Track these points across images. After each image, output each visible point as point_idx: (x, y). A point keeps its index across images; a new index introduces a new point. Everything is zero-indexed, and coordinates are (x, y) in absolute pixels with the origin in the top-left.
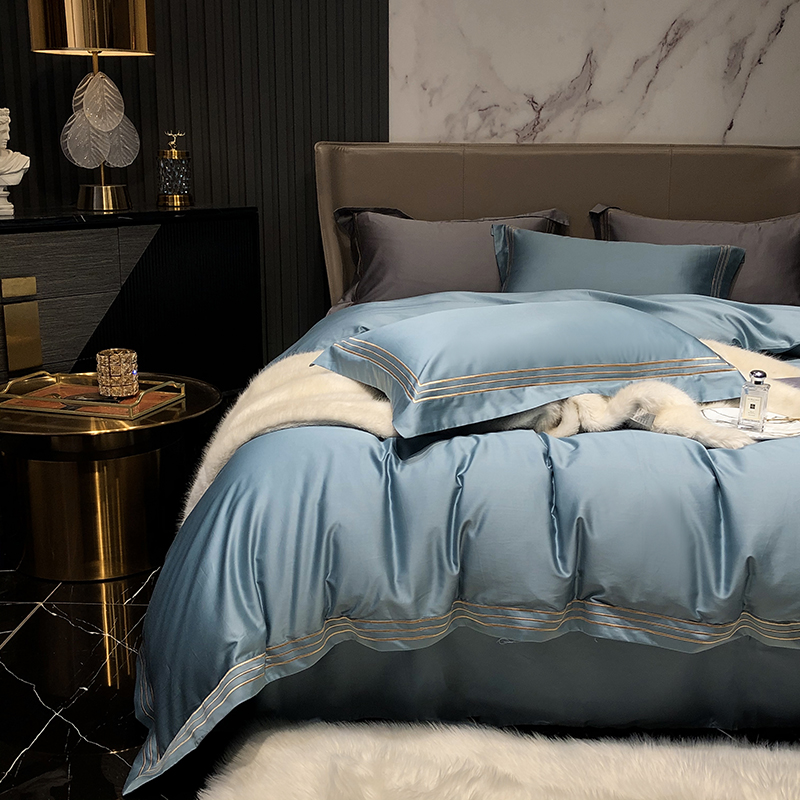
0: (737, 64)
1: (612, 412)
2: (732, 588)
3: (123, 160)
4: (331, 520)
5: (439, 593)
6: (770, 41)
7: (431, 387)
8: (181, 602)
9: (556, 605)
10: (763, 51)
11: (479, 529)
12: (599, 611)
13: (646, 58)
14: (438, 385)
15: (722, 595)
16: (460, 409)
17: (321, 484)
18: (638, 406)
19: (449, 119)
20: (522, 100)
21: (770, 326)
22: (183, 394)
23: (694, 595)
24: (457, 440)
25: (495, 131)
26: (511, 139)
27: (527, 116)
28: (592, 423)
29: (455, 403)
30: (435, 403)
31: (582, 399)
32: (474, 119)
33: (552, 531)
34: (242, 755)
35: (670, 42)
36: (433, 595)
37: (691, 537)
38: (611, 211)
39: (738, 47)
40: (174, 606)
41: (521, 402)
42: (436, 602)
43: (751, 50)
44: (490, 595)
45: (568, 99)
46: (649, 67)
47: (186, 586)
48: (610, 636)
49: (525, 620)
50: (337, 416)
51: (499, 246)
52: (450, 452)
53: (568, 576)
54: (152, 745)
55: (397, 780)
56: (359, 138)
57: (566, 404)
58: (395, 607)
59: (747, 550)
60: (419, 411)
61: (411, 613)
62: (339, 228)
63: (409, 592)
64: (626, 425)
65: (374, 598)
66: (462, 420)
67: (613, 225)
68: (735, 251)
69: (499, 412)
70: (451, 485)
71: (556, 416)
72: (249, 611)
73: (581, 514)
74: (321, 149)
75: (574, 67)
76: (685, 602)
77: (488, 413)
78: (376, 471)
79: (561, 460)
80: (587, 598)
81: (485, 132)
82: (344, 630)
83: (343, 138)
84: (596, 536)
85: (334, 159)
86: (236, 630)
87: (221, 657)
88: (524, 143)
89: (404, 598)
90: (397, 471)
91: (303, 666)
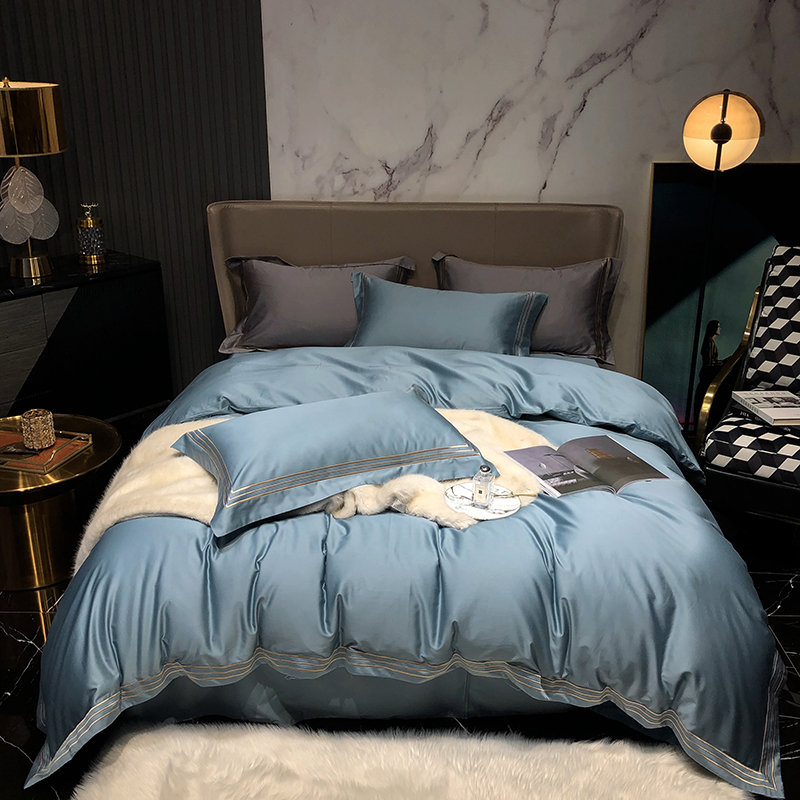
0: (549, 136)
1: (378, 502)
2: (443, 643)
3: (46, 233)
4: (164, 598)
5: (243, 647)
6: (575, 117)
7: (241, 493)
8: (60, 656)
9: (324, 655)
10: (570, 126)
11: (270, 603)
12: (355, 656)
13: (476, 132)
14: (247, 490)
15: (435, 647)
16: (265, 505)
17: (158, 570)
18: (395, 498)
19: (319, 180)
20: (377, 166)
21: (532, 393)
22: (90, 442)
23: (418, 646)
24: (263, 527)
25: (357, 190)
26: (369, 198)
27: (381, 178)
28: (365, 509)
29: (261, 501)
30: (244, 505)
31: (357, 490)
32: (339, 181)
33: (322, 603)
34: (110, 756)
35: (495, 119)
36: (238, 647)
37: (417, 606)
38: (448, 259)
39: (550, 122)
40: (56, 657)
41: (313, 494)
42: (241, 654)
43: (560, 125)
44: (280, 647)
45: (414, 164)
46: (478, 139)
47: (64, 644)
48: (362, 674)
49: (303, 664)
50: (175, 510)
51: (358, 289)
52: (255, 539)
53: (330, 635)
54: (46, 750)
55: (214, 774)
56: (245, 197)
57: (346, 494)
58: (210, 658)
59: (454, 617)
60: (230, 514)
61: (223, 662)
62: (230, 273)
63: (220, 648)
64: (389, 510)
65: (195, 652)
66: (266, 513)
67: (449, 272)
68: (539, 297)
69: (295, 505)
70: (252, 570)
71: (339, 503)
72: (106, 664)
73: (340, 592)
74: (212, 209)
75: (418, 138)
76: (412, 650)
77: (286, 506)
78: (199, 559)
79: (333, 545)
80: (347, 646)
81: (348, 190)
82: (178, 671)
83: (232, 197)
84: (349, 607)
85: (224, 216)
86: (97, 679)
87: (87, 699)
88: (380, 200)
89: (216, 652)
90: (213, 559)
91: (150, 697)
